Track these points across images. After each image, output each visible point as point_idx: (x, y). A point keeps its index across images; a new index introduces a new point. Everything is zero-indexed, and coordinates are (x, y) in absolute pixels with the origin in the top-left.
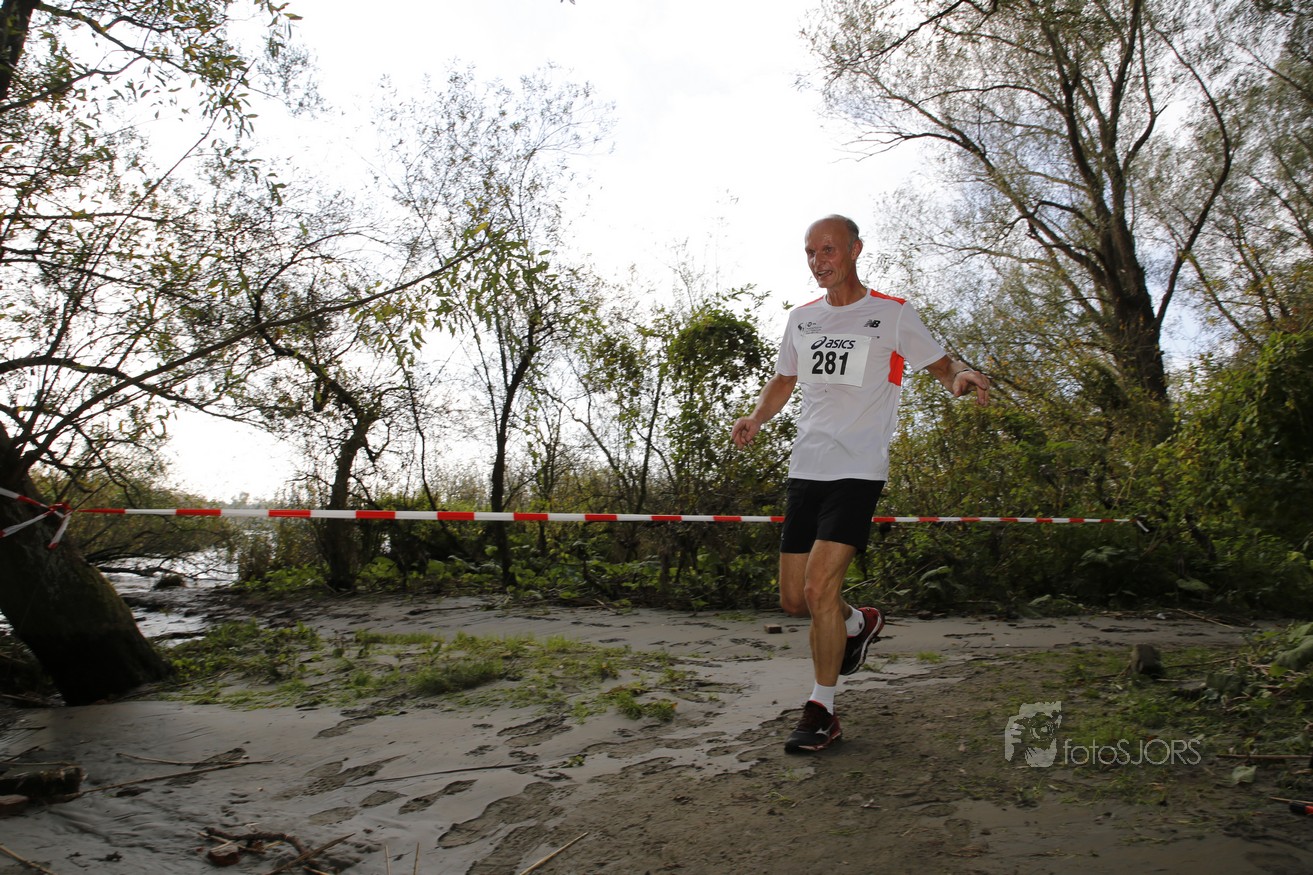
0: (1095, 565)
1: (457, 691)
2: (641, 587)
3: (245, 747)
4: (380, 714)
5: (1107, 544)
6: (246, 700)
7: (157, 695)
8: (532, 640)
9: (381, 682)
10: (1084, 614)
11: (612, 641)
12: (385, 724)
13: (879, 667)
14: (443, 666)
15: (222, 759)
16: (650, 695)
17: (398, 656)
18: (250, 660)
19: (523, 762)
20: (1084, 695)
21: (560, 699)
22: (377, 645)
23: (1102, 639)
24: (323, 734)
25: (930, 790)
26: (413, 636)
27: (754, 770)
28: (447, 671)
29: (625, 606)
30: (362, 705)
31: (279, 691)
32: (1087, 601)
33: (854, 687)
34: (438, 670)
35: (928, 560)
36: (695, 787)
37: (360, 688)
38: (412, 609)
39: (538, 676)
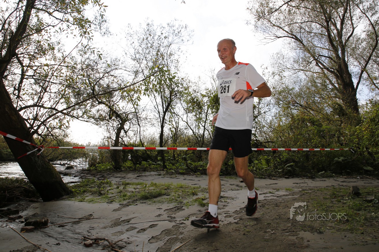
0: (338, 162)
1: (152, 198)
2: (203, 169)
3: (93, 214)
4: (130, 205)
5: (342, 156)
6: (92, 201)
7: (68, 199)
8: (172, 184)
9: (130, 196)
10: (335, 177)
11: (195, 184)
12: (131, 208)
13: (274, 192)
14: (148, 191)
15: (87, 217)
16: (207, 200)
17: (134, 188)
18: (93, 189)
19: (171, 219)
20: (336, 201)
21: (181, 201)
22: (128, 185)
23: (341, 184)
24: (114, 210)
25: (291, 228)
26: (138, 183)
27: (239, 222)
28: (149, 193)
29: (199, 174)
30: (125, 202)
31: (102, 198)
32: (336, 173)
33: (267, 198)
34: (146, 192)
35: (287, 161)
36: (222, 227)
37: (124, 197)
38: (138, 175)
39: (175, 194)
